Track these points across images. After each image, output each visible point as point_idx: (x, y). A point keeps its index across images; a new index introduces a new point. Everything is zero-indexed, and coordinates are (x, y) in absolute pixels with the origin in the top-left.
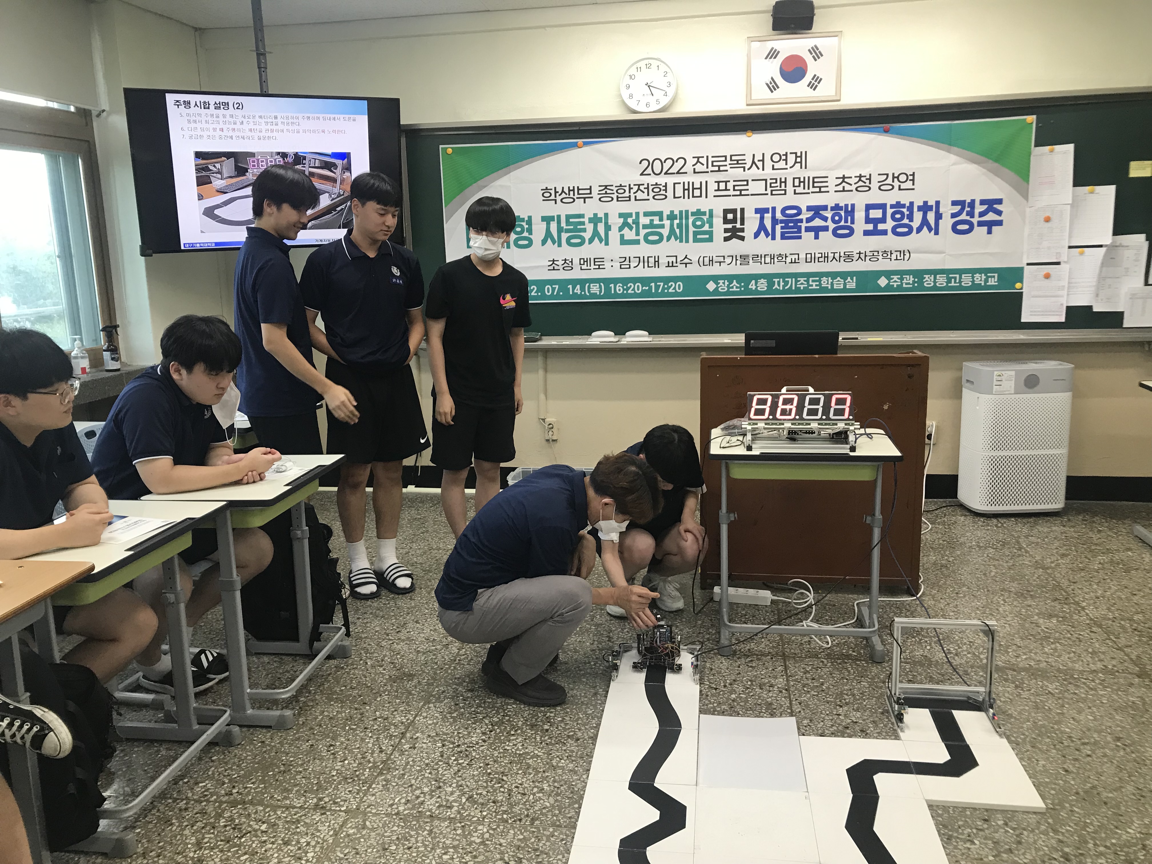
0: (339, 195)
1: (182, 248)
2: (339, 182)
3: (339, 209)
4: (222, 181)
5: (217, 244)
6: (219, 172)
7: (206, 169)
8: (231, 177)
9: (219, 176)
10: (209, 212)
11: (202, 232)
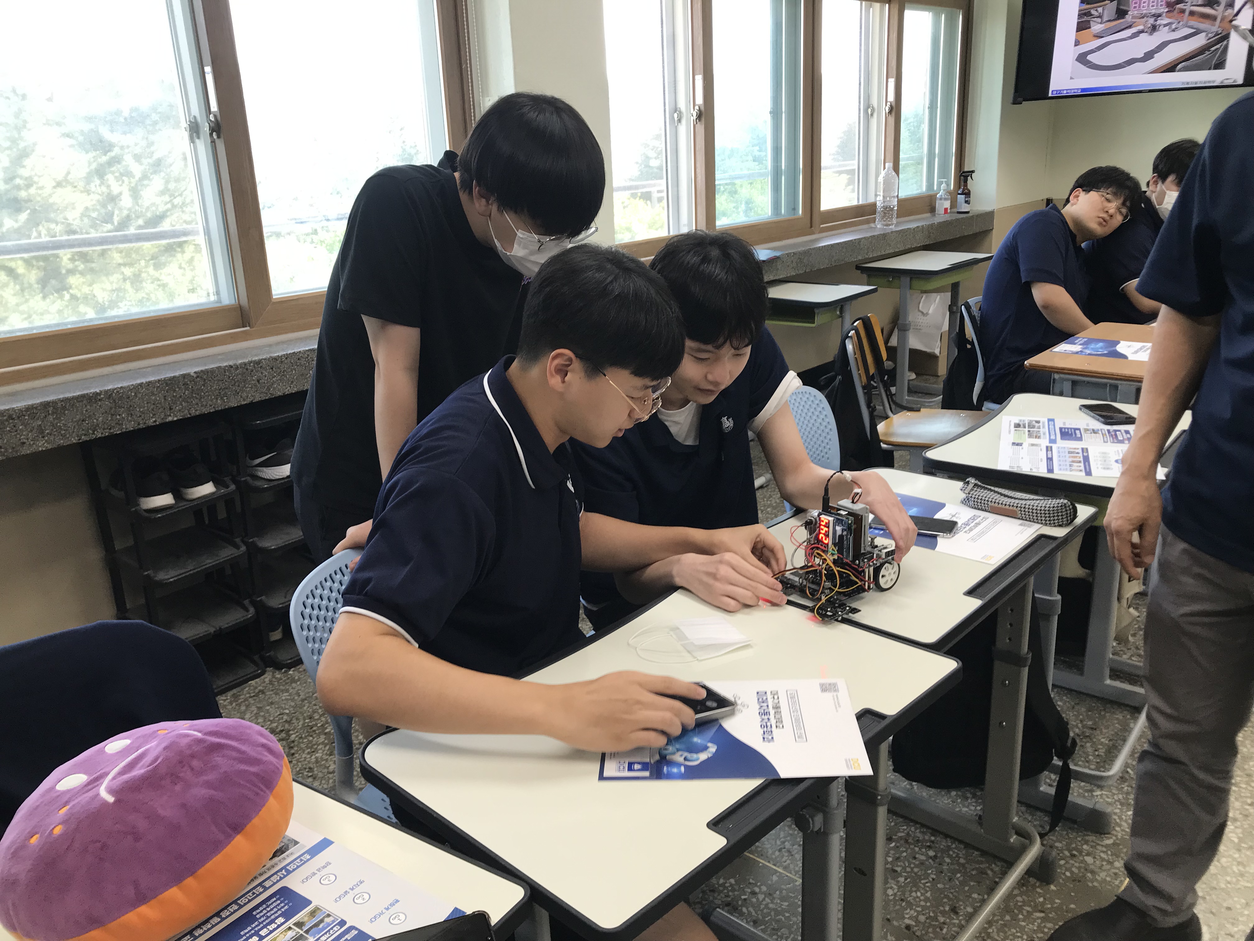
0: (1217, 34)
1: (1050, 95)
2: (1219, 20)
3: (1213, 49)
4: (1103, 25)
5: (1083, 90)
6: (1100, 17)
7: (1088, 14)
8: (1109, 21)
9: (1099, 20)
10: (1082, 59)
11: (1071, 78)
